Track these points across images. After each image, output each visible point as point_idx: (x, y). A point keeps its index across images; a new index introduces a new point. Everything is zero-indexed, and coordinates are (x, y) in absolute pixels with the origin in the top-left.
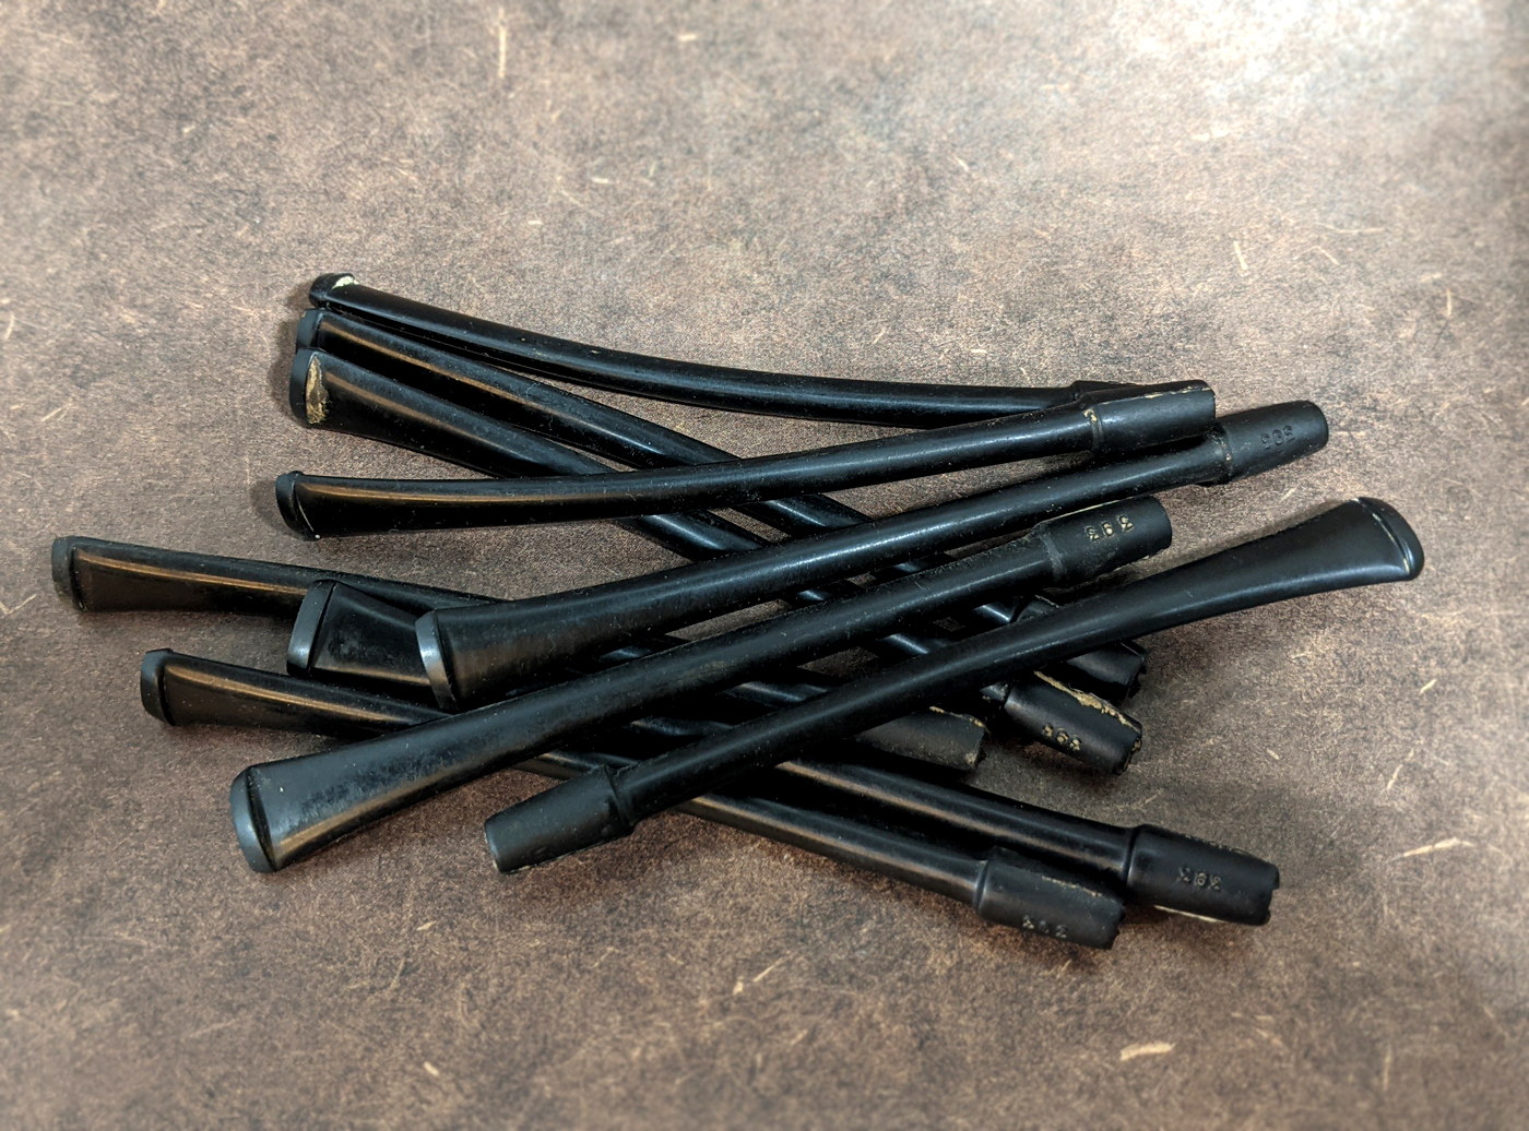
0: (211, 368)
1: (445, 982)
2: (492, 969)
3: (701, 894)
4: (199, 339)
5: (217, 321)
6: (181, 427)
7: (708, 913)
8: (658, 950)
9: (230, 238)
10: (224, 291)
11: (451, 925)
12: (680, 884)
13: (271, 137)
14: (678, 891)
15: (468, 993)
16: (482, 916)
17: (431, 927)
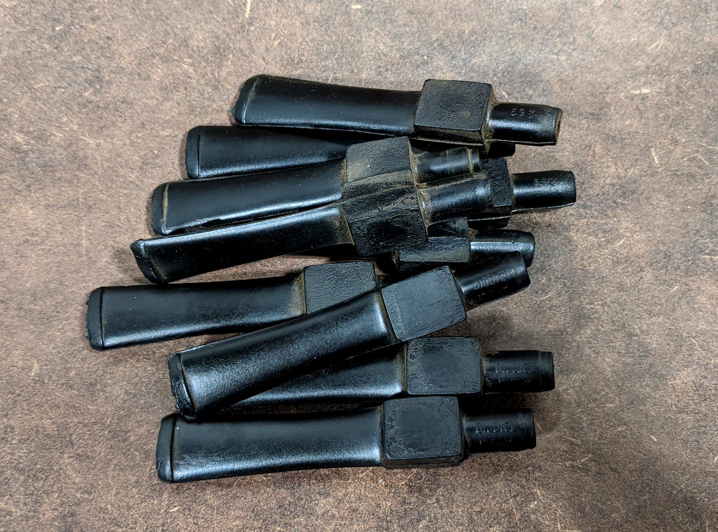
0: (66, 173)
4: (60, 155)
5: (70, 145)
6: (47, 206)
9: (81, 96)
10: (75, 128)
13: (109, 38)
16: (207, 506)
17: (178, 510)
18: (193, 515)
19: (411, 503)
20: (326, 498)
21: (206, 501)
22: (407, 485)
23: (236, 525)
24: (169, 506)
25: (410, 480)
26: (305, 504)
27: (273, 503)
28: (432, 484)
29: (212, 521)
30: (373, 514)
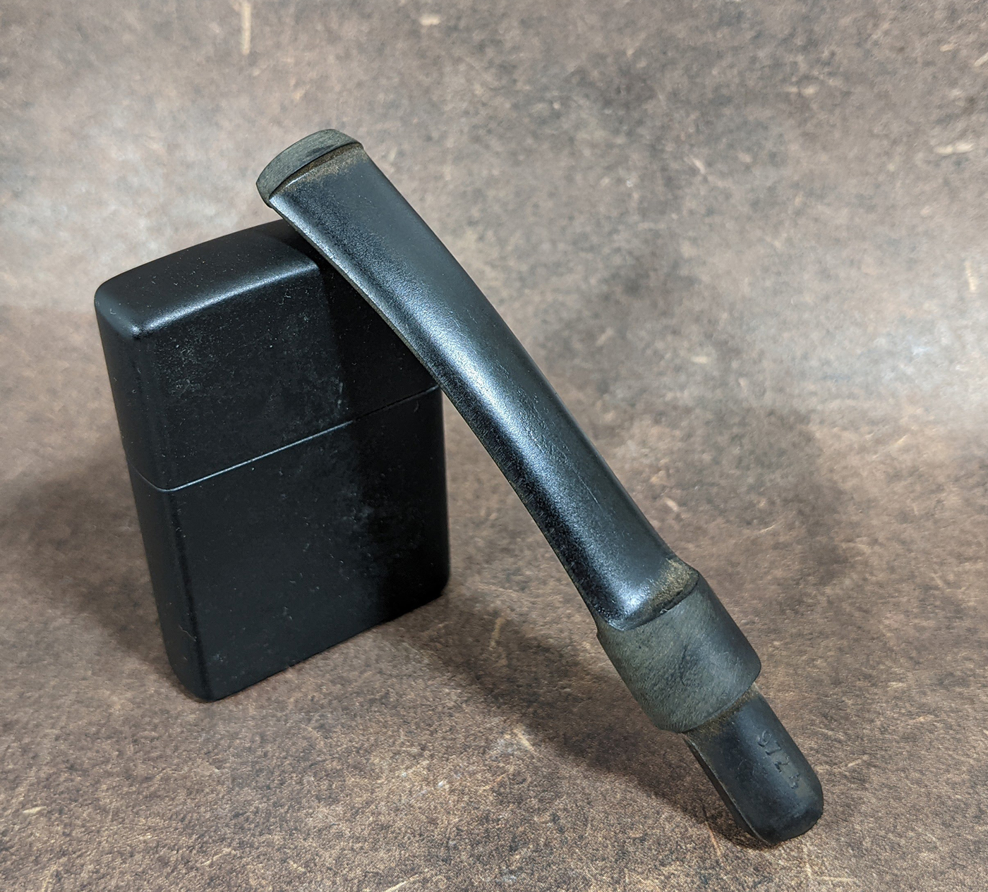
1: (36, 862)
2: (91, 855)
3: (339, 809)
7: (344, 827)
8: (278, 856)
11: (61, 812)
12: (319, 799)
14: (315, 804)
15: (58, 876)
16: (97, 808)
17: (39, 812)
18: (67, 821)
19: (499, 820)
20: (330, 805)
21: (98, 799)
22: (494, 792)
23: (145, 842)
24: (24, 805)
25: (502, 784)
26: (287, 812)
27: (225, 810)
28: (544, 791)
29: (98, 832)
30: (420, 835)
